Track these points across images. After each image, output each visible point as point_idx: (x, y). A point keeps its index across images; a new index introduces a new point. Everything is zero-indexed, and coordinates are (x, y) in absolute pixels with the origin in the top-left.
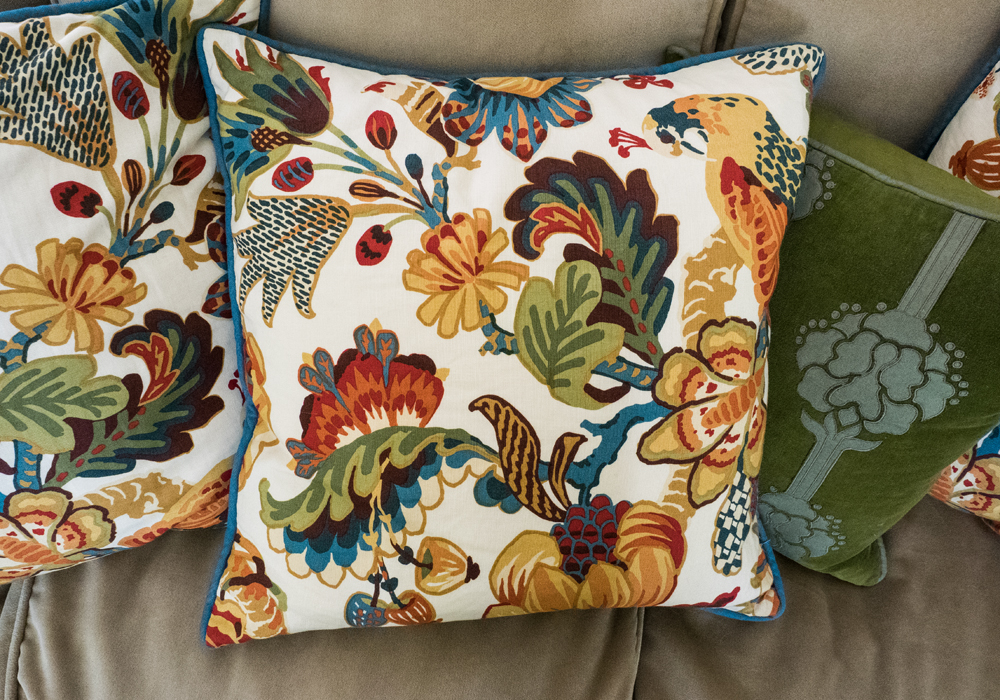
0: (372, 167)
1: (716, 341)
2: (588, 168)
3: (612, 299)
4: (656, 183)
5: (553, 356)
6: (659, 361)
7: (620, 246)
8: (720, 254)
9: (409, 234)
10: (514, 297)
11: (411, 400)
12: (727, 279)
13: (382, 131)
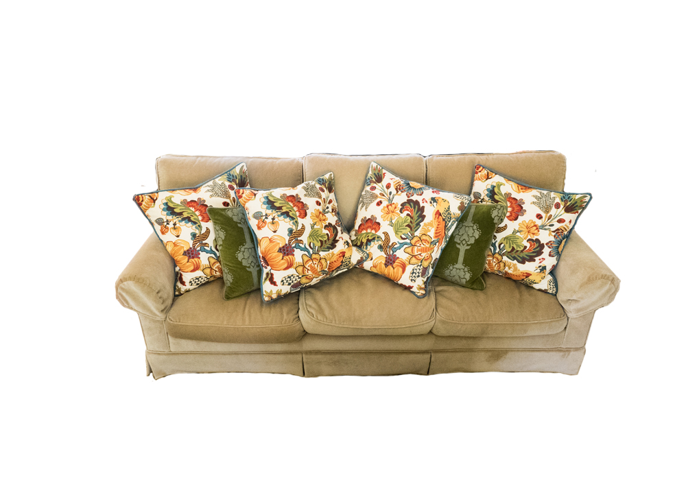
0: (384, 191)
1: (424, 237)
2: (417, 203)
3: (410, 224)
4: (425, 209)
5: (398, 229)
6: (413, 237)
7: (415, 217)
8: (430, 224)
9: (385, 203)
10: (396, 218)
11: (375, 229)
12: (430, 228)
13: (388, 186)
